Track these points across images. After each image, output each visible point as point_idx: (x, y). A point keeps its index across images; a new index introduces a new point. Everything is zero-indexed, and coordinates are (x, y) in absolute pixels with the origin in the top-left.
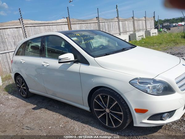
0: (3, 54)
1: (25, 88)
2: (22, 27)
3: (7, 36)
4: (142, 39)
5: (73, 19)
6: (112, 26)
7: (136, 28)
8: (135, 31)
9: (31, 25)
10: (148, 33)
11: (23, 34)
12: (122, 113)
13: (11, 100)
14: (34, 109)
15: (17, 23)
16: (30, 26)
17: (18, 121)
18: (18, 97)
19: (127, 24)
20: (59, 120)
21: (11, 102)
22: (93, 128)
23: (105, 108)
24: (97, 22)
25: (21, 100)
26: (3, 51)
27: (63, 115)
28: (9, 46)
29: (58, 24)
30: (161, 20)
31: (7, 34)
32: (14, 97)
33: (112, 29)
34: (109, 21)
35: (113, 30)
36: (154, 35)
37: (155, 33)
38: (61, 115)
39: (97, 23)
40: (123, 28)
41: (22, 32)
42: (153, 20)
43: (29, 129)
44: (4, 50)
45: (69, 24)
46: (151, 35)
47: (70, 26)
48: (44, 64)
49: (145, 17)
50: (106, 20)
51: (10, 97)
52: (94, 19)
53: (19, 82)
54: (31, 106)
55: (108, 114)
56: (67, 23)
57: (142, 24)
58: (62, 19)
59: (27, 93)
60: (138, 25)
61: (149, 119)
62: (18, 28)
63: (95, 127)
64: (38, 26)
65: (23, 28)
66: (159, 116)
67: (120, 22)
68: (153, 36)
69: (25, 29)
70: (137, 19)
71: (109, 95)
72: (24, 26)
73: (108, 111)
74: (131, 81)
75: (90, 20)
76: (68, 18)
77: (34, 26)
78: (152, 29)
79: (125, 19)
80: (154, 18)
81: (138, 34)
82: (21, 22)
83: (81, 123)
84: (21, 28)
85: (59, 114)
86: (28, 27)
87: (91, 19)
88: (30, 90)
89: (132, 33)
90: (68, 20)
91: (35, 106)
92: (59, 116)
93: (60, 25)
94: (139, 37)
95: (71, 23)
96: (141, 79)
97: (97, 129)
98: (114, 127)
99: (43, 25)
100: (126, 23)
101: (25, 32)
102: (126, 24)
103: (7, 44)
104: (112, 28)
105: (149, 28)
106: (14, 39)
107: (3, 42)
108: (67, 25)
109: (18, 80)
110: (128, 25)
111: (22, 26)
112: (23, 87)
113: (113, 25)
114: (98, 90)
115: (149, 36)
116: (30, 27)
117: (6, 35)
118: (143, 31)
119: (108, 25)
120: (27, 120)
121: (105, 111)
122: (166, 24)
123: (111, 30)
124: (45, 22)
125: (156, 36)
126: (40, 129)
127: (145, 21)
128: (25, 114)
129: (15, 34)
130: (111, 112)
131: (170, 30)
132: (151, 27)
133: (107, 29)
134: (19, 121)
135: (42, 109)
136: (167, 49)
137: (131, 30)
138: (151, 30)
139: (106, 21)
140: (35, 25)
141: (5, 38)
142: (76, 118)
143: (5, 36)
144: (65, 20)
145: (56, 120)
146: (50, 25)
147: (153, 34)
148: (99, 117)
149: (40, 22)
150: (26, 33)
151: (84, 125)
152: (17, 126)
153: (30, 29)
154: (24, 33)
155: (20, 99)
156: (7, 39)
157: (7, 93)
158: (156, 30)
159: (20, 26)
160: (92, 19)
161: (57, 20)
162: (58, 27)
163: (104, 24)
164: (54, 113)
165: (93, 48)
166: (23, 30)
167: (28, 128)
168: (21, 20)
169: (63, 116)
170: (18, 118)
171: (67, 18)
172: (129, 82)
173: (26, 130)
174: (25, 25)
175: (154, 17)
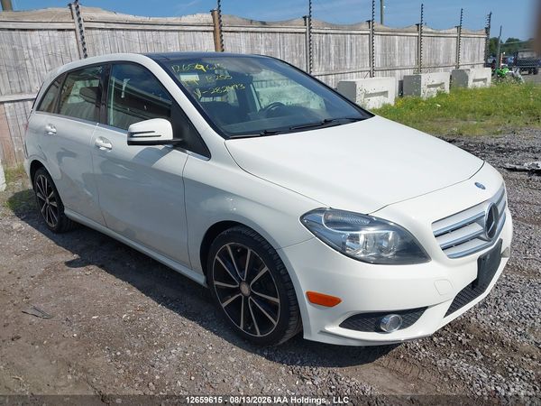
0: (16, 103)
1: (54, 204)
2: (74, 30)
3: (31, 51)
4: (439, 93)
5: (232, 16)
6: (349, 48)
7: (425, 61)
8: (419, 68)
9: (103, 26)
10: (459, 77)
11: (76, 51)
12: (278, 301)
13: (18, 233)
14: (70, 264)
15: (64, 15)
16: (100, 29)
17: (18, 293)
18: (37, 228)
19: (397, 44)
20: (126, 301)
21: (15, 238)
22: (206, 334)
23: (240, 281)
24: (304, 30)
25: (44, 237)
26: (17, 93)
27: (139, 289)
28: (35, 81)
29: (186, 28)
30: (517, 40)
31: (30, 46)
32: (26, 227)
33: (348, 58)
34: (340, 32)
35: (351, 59)
36: (479, 84)
37: (485, 80)
38: (135, 289)
39: (305, 33)
40: (384, 56)
41: (75, 45)
42: (484, 40)
43: (40, 315)
44: (21, 92)
45: (218, 31)
46: (470, 84)
47: (218, 36)
48: (101, 142)
49: (459, 28)
50: (332, 26)
51: (18, 224)
52: (295, 22)
53: (41, 185)
54: (63, 255)
55: (246, 298)
56: (212, 28)
57: (448, 47)
58: (199, 15)
59: (61, 219)
60: (434, 52)
61: (344, 325)
62: (63, 30)
63: (211, 330)
64: (123, 30)
65: (78, 30)
66: (371, 320)
67: (376, 38)
68: (475, 90)
69: (84, 34)
70: (432, 33)
71: (250, 247)
72: (81, 25)
73: (245, 289)
74: (305, 214)
75: (282, 23)
76: (216, 13)
77: (112, 29)
78: (476, 67)
79: (394, 29)
80: (487, 33)
81: (427, 79)
82: (75, 13)
83: (181, 314)
84: (73, 32)
85: (130, 286)
86: (95, 29)
87: (287, 21)
88: (66, 212)
89: (409, 73)
90: (217, 18)
91: (76, 256)
92: (129, 290)
93: (190, 31)
94: (429, 86)
95: (223, 29)
96: (333, 211)
97: (216, 337)
98: (259, 335)
99: (140, 27)
100: (394, 40)
101: (84, 43)
102: (394, 45)
103: (30, 73)
104: (349, 53)
105: (468, 61)
106: (50, 63)
107: (18, 69)
108: (212, 34)
109: (40, 182)
110: (401, 49)
111: (76, 26)
112: (50, 200)
113: (354, 45)
114: (225, 232)
115: (461, 88)
116: (98, 31)
117: (28, 48)
118: (445, 71)
119: (338, 44)
120: (43, 291)
121: (238, 290)
122: (526, 55)
123: (345, 59)
124: (147, 19)
125: (482, 90)
126: (67, 320)
127: (458, 39)
128: (42, 276)
129: (55, 48)
130: (252, 294)
131: (535, 73)
132: (473, 58)
133: (332, 56)
134: (22, 291)
135: (91, 267)
136: (501, 132)
137: (407, 63)
138: (472, 70)
139: (332, 31)
140: (114, 26)
141: (27, 56)
142: (172, 301)
143: (26, 51)
144: (208, 18)
145: (117, 300)
146: (159, 31)
147: (474, 81)
148: (224, 305)
149: (131, 18)
150: (86, 46)
151: (186, 321)
152: (11, 305)
153: (100, 37)
154: (81, 45)
155: (41, 234)
156: (31, 60)
157: (11, 213)
158: (489, 70)
159: (71, 26)
160: (292, 20)
161: (183, 18)
162: (183, 37)
163: (326, 38)
164: (119, 281)
165: (258, 108)
166: (80, 39)
167: (36, 313)
168: (73, 7)
169: (138, 292)
170: (22, 284)
171: (212, 12)
172: (302, 218)
173: (30, 317)
174: (85, 25)
175: (487, 30)
